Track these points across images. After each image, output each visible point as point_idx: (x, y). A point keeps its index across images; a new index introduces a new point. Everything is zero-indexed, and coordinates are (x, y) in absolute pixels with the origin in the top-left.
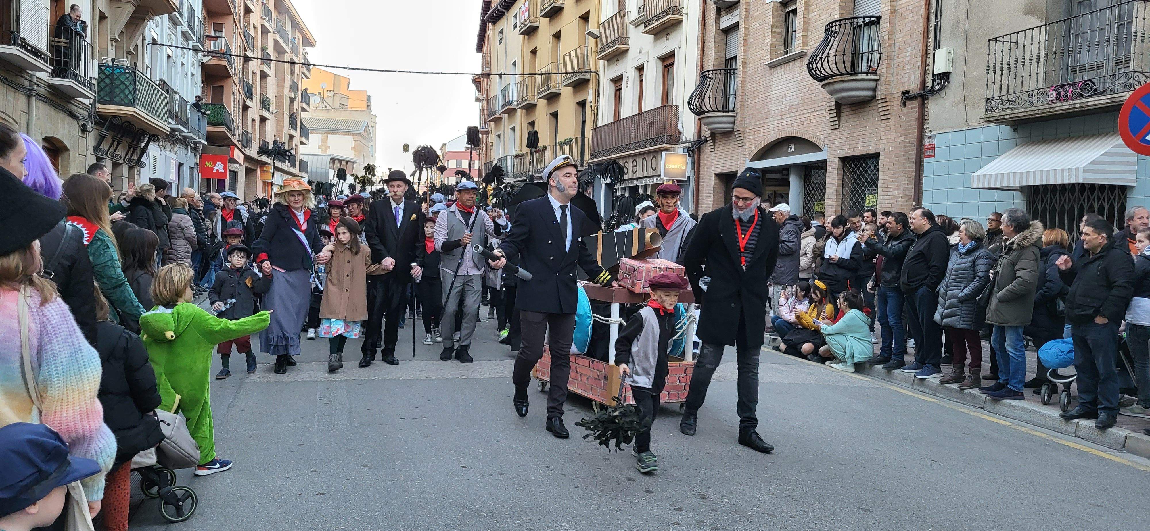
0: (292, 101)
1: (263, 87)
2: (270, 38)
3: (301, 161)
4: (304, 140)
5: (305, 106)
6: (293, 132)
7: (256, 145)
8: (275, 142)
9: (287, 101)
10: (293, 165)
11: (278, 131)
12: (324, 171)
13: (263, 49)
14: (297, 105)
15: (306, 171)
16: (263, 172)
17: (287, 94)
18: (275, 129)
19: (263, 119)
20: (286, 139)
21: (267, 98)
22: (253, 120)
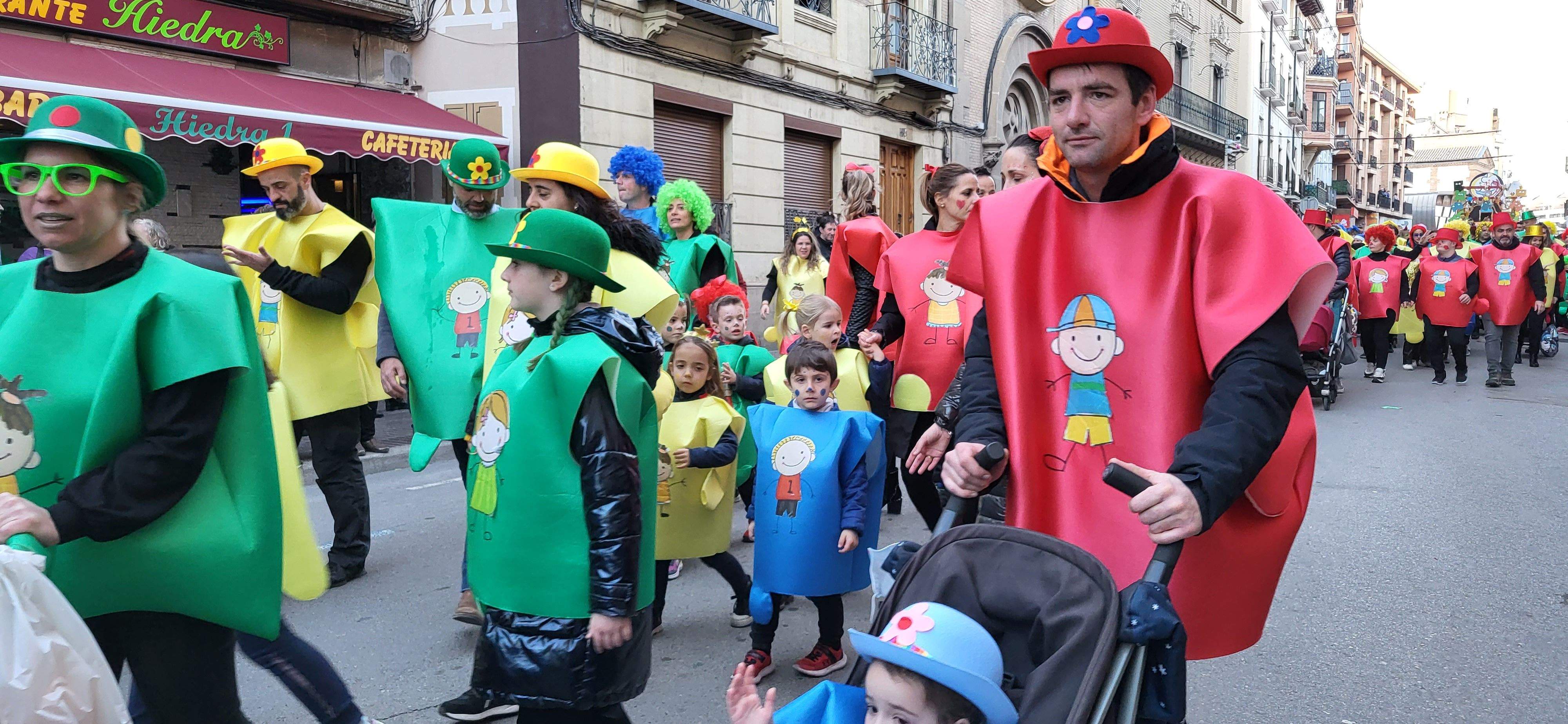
0: (1396, 151)
1: (1371, 149)
2: (1377, 107)
3: (1405, 204)
4: (1408, 184)
5: (1409, 151)
6: (1397, 180)
7: (1364, 198)
8: (1380, 192)
9: (1391, 152)
10: (1397, 209)
11: (1382, 181)
12: (1430, 209)
13: (1371, 118)
14: (1401, 154)
15: (1410, 213)
16: (1370, 219)
17: (1392, 145)
18: (1380, 180)
19: (1370, 176)
20: (1390, 188)
21: (1374, 157)
22: (1362, 178)
